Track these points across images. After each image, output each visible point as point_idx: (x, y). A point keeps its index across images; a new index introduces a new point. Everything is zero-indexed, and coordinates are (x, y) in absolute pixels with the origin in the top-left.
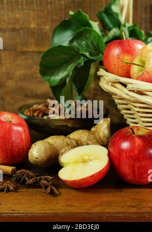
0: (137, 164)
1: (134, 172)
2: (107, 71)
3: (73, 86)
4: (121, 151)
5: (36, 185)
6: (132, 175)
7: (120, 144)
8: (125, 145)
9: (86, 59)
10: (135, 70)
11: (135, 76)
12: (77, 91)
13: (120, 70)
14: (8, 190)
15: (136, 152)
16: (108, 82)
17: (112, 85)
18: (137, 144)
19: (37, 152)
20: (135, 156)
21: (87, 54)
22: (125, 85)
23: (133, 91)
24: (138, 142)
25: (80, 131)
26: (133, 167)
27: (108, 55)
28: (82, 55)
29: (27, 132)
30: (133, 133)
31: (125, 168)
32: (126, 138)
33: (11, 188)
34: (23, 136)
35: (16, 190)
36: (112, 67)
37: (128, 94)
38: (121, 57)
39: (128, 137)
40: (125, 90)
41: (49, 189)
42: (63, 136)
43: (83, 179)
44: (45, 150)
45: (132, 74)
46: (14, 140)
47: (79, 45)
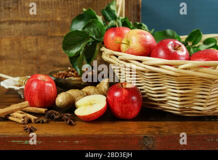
0: (124, 106)
1: (122, 111)
2: (106, 48)
3: (84, 57)
4: (114, 97)
5: (60, 119)
6: (121, 113)
7: (114, 93)
8: (117, 94)
9: (93, 40)
10: (123, 47)
11: (124, 50)
12: (87, 60)
13: (114, 47)
14: (43, 122)
15: (124, 98)
16: (107, 55)
17: (110, 57)
18: (124, 93)
19: (61, 99)
20: (123, 100)
21: (94, 37)
22: (117, 57)
23: (122, 60)
24: (125, 92)
25: (89, 87)
26: (122, 107)
27: (107, 38)
28: (91, 37)
29: (55, 87)
30: (122, 86)
31: (117, 108)
32: (117, 89)
33: (45, 121)
34: (52, 89)
35: (48, 122)
36: (109, 45)
37: (119, 62)
38: (115, 39)
39: (119, 89)
40: (117, 60)
41: (69, 121)
42: (78, 90)
43: (90, 115)
44: (66, 98)
45: (121, 49)
46: (46, 92)
47: (89, 30)
